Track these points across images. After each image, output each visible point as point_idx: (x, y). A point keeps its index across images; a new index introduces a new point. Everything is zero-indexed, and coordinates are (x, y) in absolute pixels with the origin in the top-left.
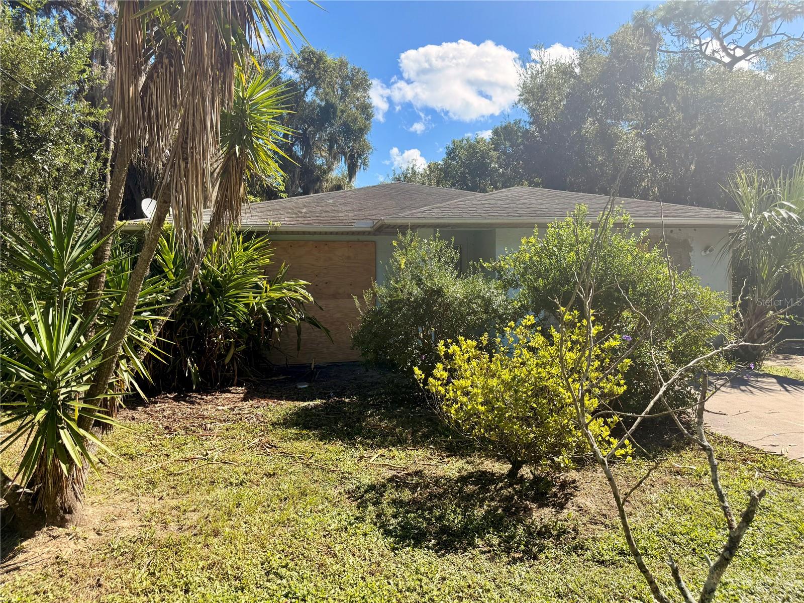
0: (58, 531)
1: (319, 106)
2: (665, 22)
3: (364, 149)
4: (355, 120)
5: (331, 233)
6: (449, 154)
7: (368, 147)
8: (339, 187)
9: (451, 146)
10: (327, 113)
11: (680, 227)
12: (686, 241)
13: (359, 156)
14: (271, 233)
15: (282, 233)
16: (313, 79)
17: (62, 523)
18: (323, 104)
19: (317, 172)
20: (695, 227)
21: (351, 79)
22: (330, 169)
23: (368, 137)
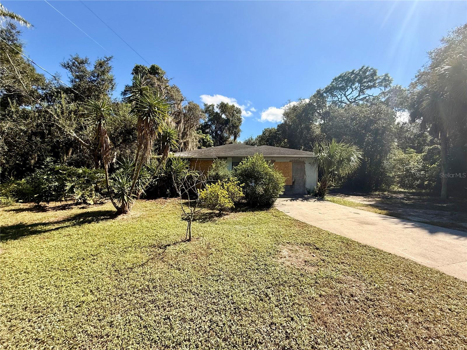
0: (125, 215)
1: (225, 119)
2: (326, 92)
3: (239, 131)
4: (235, 123)
5: (207, 159)
6: (263, 133)
7: (240, 131)
8: (232, 143)
9: (264, 130)
10: (227, 121)
11: (302, 157)
12: (303, 161)
13: (237, 134)
14: (191, 159)
15: (193, 159)
16: (223, 112)
17: (126, 213)
18: (226, 118)
19: (225, 139)
20: (306, 157)
21: (235, 111)
22: (229, 137)
23: (241, 127)
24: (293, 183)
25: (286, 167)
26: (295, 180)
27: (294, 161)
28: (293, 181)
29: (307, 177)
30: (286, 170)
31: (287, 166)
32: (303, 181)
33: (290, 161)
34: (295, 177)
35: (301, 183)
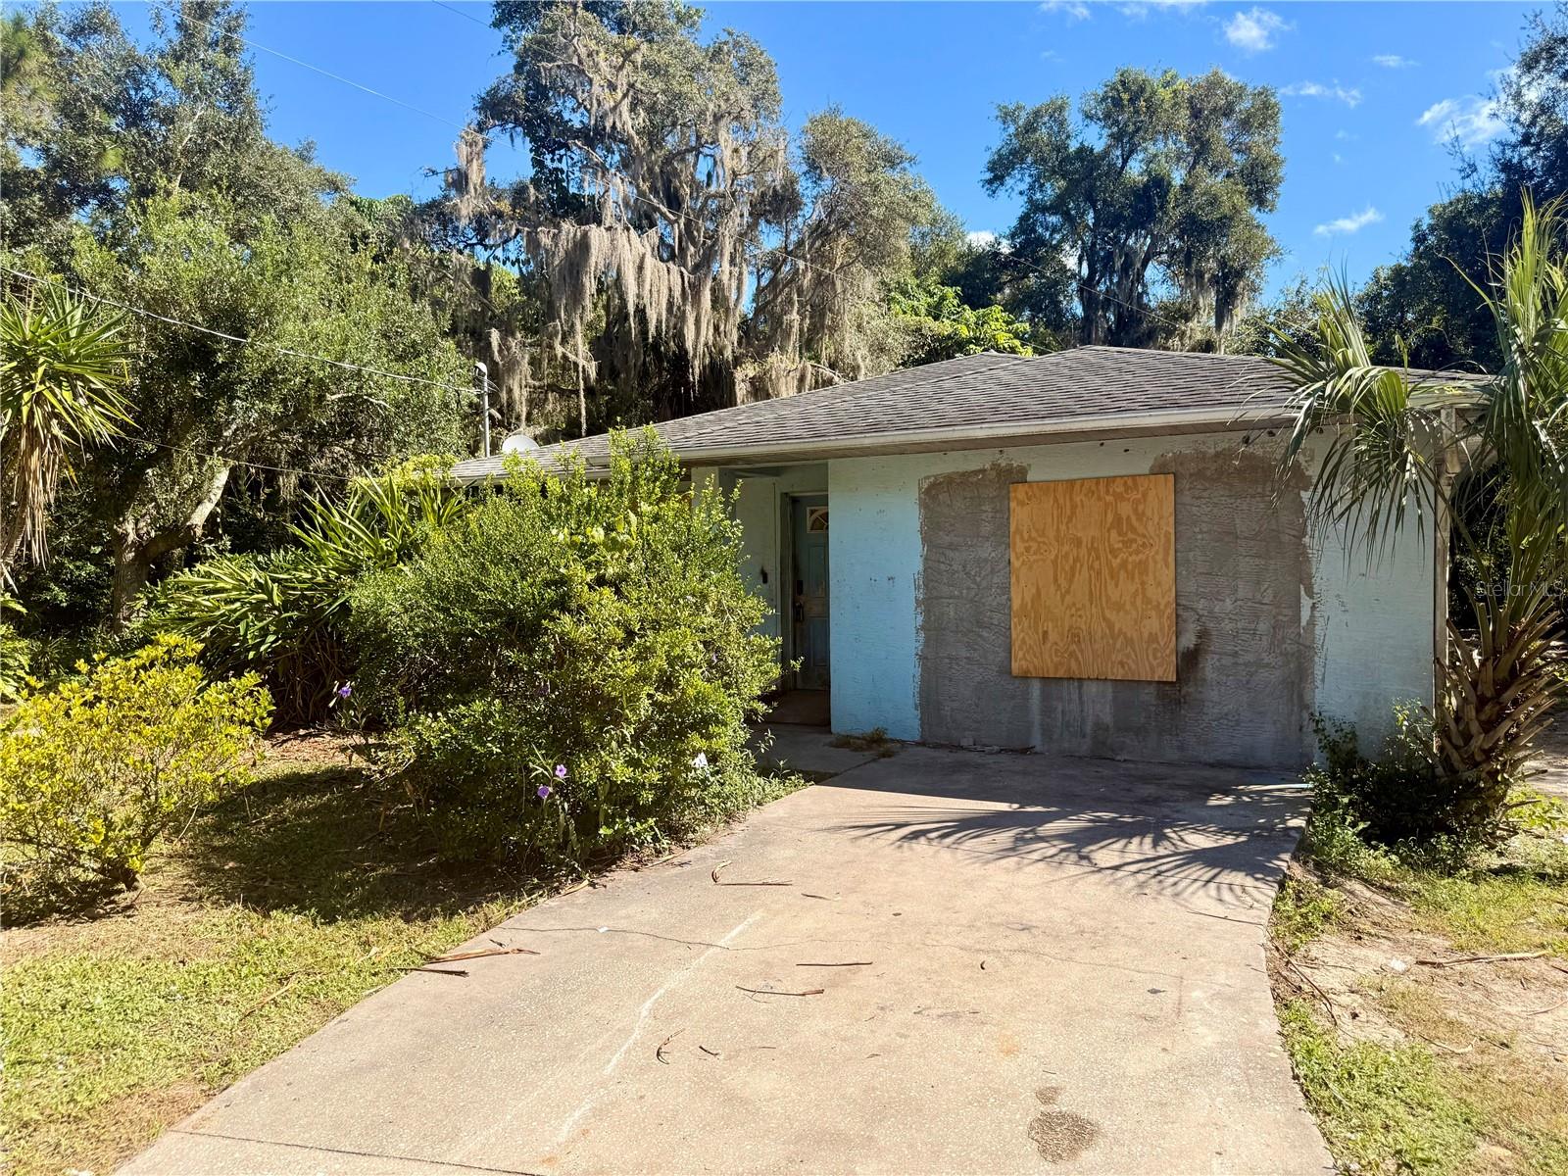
24: (1189, 660)
25: (1118, 519)
26: (1203, 635)
27: (1193, 467)
28: (1189, 640)
29: (1329, 608)
30: (1114, 552)
31: (1125, 509)
32: (1288, 647)
33: (1160, 469)
34: (1201, 605)
35: (1259, 664)
